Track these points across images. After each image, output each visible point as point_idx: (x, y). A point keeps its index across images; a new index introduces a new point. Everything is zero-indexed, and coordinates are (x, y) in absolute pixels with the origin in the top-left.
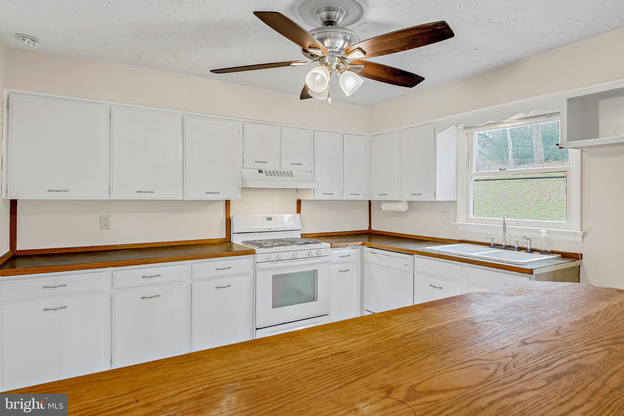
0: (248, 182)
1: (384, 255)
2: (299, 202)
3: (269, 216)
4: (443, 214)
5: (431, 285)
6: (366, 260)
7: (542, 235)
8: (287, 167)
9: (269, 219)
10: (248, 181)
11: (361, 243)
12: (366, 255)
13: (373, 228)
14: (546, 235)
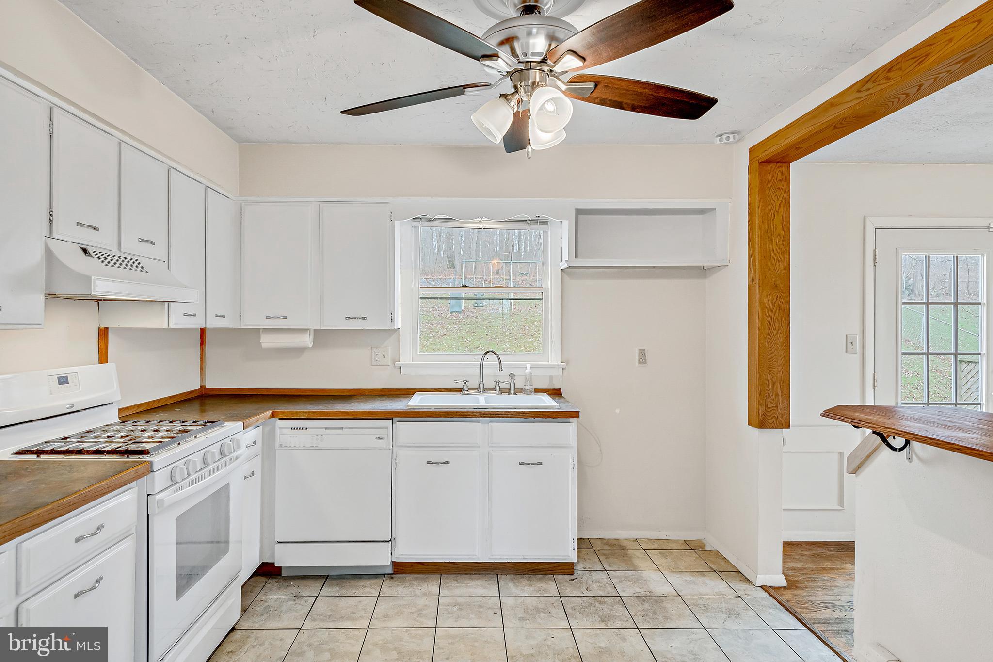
0: (93, 279)
1: (326, 428)
2: (103, 334)
3: (62, 372)
4: (374, 350)
5: (428, 463)
6: (281, 445)
7: (526, 371)
8: (131, 246)
9: (63, 380)
10: (93, 277)
11: (269, 413)
12: (281, 434)
13: (208, 385)
14: (531, 371)
